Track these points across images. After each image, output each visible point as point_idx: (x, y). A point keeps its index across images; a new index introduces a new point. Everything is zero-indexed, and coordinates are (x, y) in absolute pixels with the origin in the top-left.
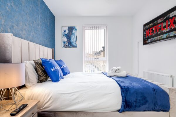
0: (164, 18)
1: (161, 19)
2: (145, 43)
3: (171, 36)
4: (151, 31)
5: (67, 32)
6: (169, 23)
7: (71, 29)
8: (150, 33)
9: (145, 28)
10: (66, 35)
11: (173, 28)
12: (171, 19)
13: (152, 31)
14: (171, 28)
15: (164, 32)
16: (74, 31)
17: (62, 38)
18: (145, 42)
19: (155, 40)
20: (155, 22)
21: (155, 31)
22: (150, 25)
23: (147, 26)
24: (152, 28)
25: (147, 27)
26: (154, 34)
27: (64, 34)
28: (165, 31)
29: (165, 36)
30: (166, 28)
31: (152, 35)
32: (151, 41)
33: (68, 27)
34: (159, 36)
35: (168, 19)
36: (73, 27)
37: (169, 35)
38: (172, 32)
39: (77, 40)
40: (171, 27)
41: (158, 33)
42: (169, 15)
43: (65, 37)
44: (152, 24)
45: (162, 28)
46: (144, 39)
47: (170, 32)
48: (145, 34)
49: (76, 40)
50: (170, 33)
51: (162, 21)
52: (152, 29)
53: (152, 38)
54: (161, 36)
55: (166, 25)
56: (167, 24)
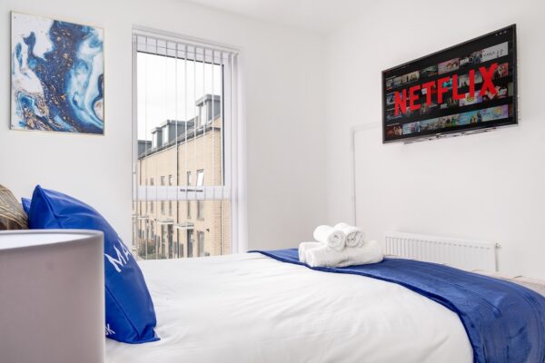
0: (463, 62)
1: (451, 61)
2: (389, 136)
3: (485, 119)
4: (412, 97)
5: (44, 46)
6: (478, 80)
7: (69, 35)
8: (412, 103)
9: (388, 85)
10: (38, 60)
11: (491, 96)
12: (484, 68)
13: (417, 97)
14: (487, 96)
15: (461, 105)
16: (85, 50)
17: (11, 73)
18: (390, 132)
19: (431, 128)
20: (428, 69)
21: (429, 98)
22: (410, 75)
23: (399, 78)
24: (418, 87)
25: (398, 80)
26: (425, 108)
27: (25, 56)
28: (466, 101)
29: (465, 118)
30: (467, 95)
31: (418, 110)
32: (413, 129)
33: (49, 24)
34: (446, 118)
35: (475, 66)
36: (81, 27)
37: (479, 116)
38: (490, 110)
39: (101, 95)
40: (486, 93)
41: (439, 105)
42: (478, 54)
43: (32, 74)
44: (416, 74)
45: (455, 93)
46: (386, 122)
47: (481, 108)
48: (388, 103)
49: (97, 93)
50: (481, 111)
51: (452, 69)
52: (419, 92)
53: (420, 120)
54: (450, 117)
55: (468, 83)
56: (472, 81)
